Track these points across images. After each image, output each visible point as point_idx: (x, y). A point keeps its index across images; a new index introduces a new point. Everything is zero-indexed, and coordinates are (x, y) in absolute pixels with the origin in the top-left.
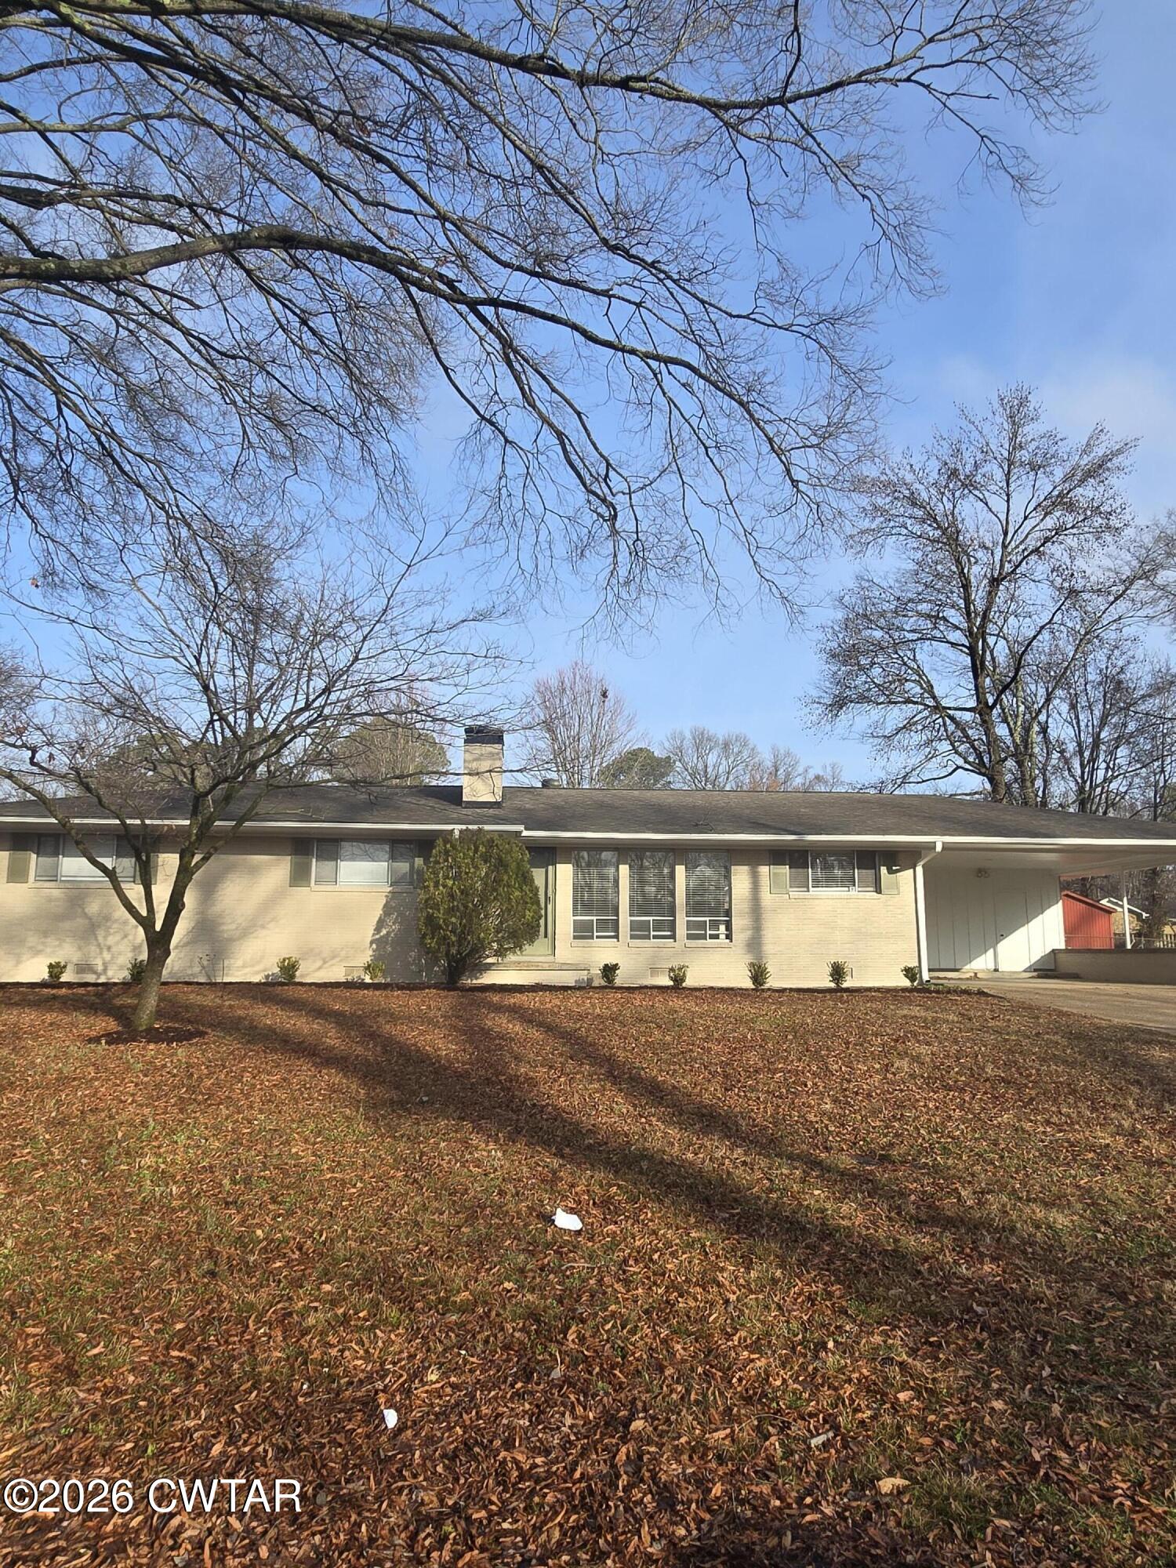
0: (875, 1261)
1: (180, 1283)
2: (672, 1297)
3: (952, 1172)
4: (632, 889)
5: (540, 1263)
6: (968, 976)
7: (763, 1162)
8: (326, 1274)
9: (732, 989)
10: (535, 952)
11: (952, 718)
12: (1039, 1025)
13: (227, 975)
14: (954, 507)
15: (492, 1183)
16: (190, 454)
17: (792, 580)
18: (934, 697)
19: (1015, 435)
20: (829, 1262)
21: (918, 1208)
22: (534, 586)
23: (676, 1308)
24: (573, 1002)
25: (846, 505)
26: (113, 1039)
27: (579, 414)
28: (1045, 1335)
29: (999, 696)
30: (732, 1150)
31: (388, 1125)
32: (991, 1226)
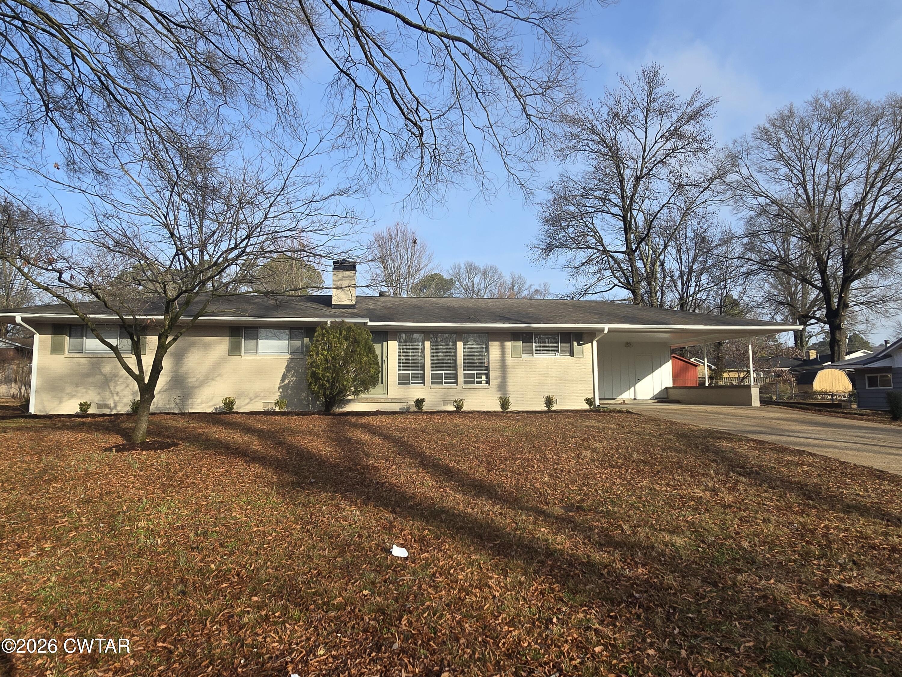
0: (577, 569)
1: (163, 599)
2: (462, 595)
3: (618, 515)
4: (432, 355)
5: (384, 577)
6: (620, 402)
7: (511, 513)
8: (254, 590)
9: (490, 412)
10: (376, 392)
11: (612, 257)
12: (661, 429)
13: (192, 408)
14: (616, 135)
15: (354, 530)
16: (159, 89)
17: (527, 174)
18: (603, 245)
19: (651, 94)
20: (552, 570)
21: (600, 536)
22: (373, 176)
23: (465, 602)
24: (399, 419)
25: (558, 130)
26: (120, 449)
27: (400, 70)
28: (674, 609)
29: (638, 245)
30: (493, 506)
31: (291, 497)
32: (641, 545)
